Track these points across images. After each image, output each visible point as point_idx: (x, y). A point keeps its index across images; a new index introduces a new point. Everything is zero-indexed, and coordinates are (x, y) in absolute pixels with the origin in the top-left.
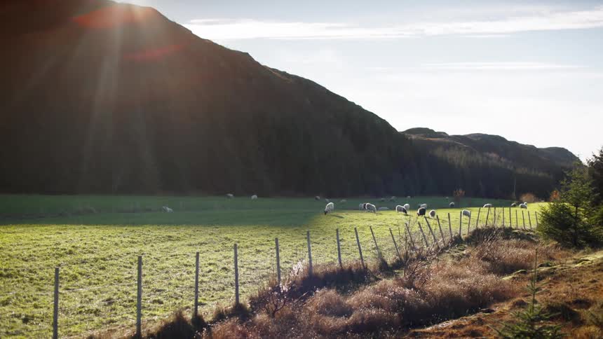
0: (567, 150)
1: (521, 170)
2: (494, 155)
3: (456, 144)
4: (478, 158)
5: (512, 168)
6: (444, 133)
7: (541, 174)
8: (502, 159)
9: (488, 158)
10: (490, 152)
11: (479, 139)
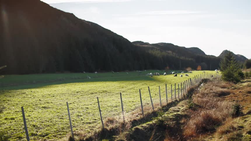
0: (198, 48)
1: (182, 58)
2: (170, 52)
3: (155, 48)
4: (164, 53)
5: (178, 57)
6: (148, 43)
7: (190, 59)
8: (174, 53)
9: (168, 53)
10: (168, 50)
11: (163, 45)
